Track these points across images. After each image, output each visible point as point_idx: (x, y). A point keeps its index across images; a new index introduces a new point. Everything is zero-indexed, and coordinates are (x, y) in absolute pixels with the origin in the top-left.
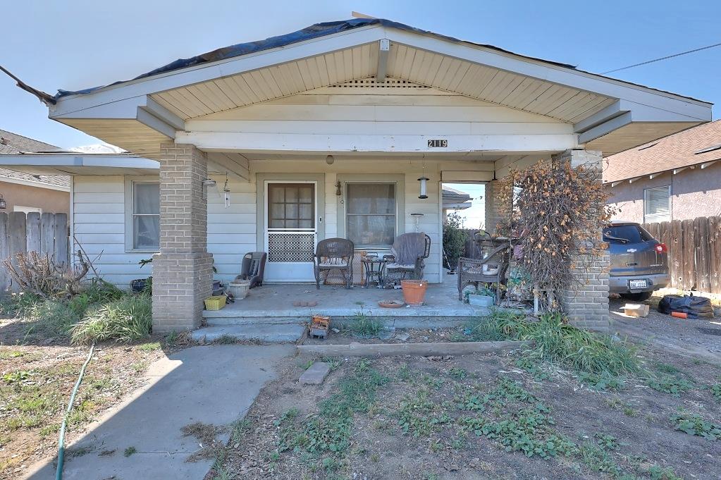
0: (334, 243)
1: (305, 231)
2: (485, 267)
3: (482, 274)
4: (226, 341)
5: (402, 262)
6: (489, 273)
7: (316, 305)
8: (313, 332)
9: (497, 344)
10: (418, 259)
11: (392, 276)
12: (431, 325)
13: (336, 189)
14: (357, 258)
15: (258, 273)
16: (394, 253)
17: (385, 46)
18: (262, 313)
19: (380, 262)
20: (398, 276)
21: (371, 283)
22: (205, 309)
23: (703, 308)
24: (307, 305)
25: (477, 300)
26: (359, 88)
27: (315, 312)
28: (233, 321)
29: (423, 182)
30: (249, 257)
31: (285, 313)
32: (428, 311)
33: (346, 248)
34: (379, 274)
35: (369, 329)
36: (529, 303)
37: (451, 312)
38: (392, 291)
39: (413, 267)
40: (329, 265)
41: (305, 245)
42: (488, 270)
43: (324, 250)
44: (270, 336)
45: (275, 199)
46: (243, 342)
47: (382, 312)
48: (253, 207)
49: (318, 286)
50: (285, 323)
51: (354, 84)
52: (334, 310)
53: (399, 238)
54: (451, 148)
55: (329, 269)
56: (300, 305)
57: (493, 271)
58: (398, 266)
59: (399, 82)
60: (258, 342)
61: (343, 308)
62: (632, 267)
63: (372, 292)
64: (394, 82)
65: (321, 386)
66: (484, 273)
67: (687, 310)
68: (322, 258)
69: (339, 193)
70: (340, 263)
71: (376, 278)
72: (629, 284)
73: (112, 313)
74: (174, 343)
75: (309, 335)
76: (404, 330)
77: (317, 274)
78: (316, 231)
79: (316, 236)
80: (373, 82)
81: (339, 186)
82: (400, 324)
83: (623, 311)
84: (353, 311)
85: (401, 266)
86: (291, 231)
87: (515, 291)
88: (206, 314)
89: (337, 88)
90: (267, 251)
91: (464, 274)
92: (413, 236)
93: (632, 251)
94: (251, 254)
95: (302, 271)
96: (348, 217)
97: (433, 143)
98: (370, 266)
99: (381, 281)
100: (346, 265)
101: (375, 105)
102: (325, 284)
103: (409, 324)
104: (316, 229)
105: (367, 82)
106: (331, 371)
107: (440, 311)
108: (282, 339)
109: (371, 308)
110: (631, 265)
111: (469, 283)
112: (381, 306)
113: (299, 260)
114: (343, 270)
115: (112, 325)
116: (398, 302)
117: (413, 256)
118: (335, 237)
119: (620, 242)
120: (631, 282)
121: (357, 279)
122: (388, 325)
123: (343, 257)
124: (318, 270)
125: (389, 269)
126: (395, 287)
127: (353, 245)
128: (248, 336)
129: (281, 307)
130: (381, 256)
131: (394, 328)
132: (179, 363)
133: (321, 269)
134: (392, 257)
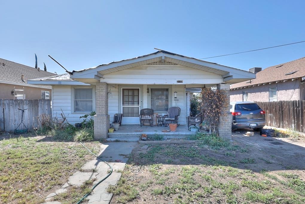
0: (146, 110)
1: (136, 106)
2: (196, 119)
3: (195, 122)
4: (117, 141)
5: (171, 117)
6: (197, 121)
7: (142, 131)
8: (143, 138)
9: (194, 141)
10: (176, 116)
11: (167, 122)
12: (178, 137)
13: (147, 90)
14: (155, 115)
15: (120, 121)
16: (168, 114)
17: (163, 58)
18: (126, 134)
19: (163, 117)
20: (169, 122)
21: (160, 125)
22: (109, 132)
23: (272, 133)
24: (139, 131)
25: (193, 130)
26: (156, 65)
27: (142, 133)
28: (117, 136)
29: (176, 93)
30: (116, 115)
31: (133, 133)
32: (177, 133)
33: (150, 112)
34: (163, 121)
35: (159, 138)
36: (208, 131)
37: (184, 133)
38: (167, 127)
39: (174, 119)
40: (145, 118)
41: (135, 111)
42: (197, 120)
43: (143, 113)
44: (130, 140)
45: (125, 94)
46: (122, 141)
47: (163, 133)
48: (117, 97)
49: (141, 126)
50: (133, 136)
51: (154, 64)
52: (148, 133)
53: (170, 109)
54: (184, 83)
55: (144, 120)
56: (137, 131)
57: (199, 121)
58: (169, 119)
59: (168, 63)
60: (126, 142)
61: (151, 132)
62: (251, 119)
63: (160, 128)
64: (166, 63)
65: (147, 149)
66: (196, 121)
67: (267, 134)
68: (142, 116)
69: (148, 92)
70: (149, 117)
71: (161, 123)
72: (250, 125)
73: (83, 133)
74: (103, 141)
75: (141, 139)
76: (170, 139)
77: (141, 122)
78: (140, 106)
79: (140, 108)
80: (160, 63)
81: (148, 89)
82: (168, 137)
83: (246, 134)
84: (154, 133)
85: (170, 119)
86: (130, 106)
87: (204, 127)
88: (109, 134)
89: (149, 65)
90: (122, 113)
91: (190, 121)
92: (175, 108)
93: (252, 113)
94: (117, 114)
95: (135, 120)
96: (151, 101)
97: (178, 82)
98: (159, 118)
99: (163, 124)
100: (151, 118)
101: (161, 70)
102: (143, 125)
103: (171, 137)
104: (140, 105)
105: (158, 63)
106: (149, 147)
107: (181, 133)
108: (133, 141)
109: (159, 132)
110: (251, 118)
111: (192, 125)
112: (163, 131)
113: (133, 116)
114: (149, 120)
115: (84, 136)
116: (168, 131)
117: (174, 115)
118: (147, 108)
119: (247, 110)
120: (251, 124)
121: (154, 123)
122: (165, 137)
123: (149, 115)
124: (141, 120)
125: (166, 120)
126: (168, 126)
127: (153, 111)
128: (123, 140)
129: (131, 132)
130: (163, 115)
131: (166, 138)
132: (108, 146)
133: (142, 120)
134: (167, 115)
